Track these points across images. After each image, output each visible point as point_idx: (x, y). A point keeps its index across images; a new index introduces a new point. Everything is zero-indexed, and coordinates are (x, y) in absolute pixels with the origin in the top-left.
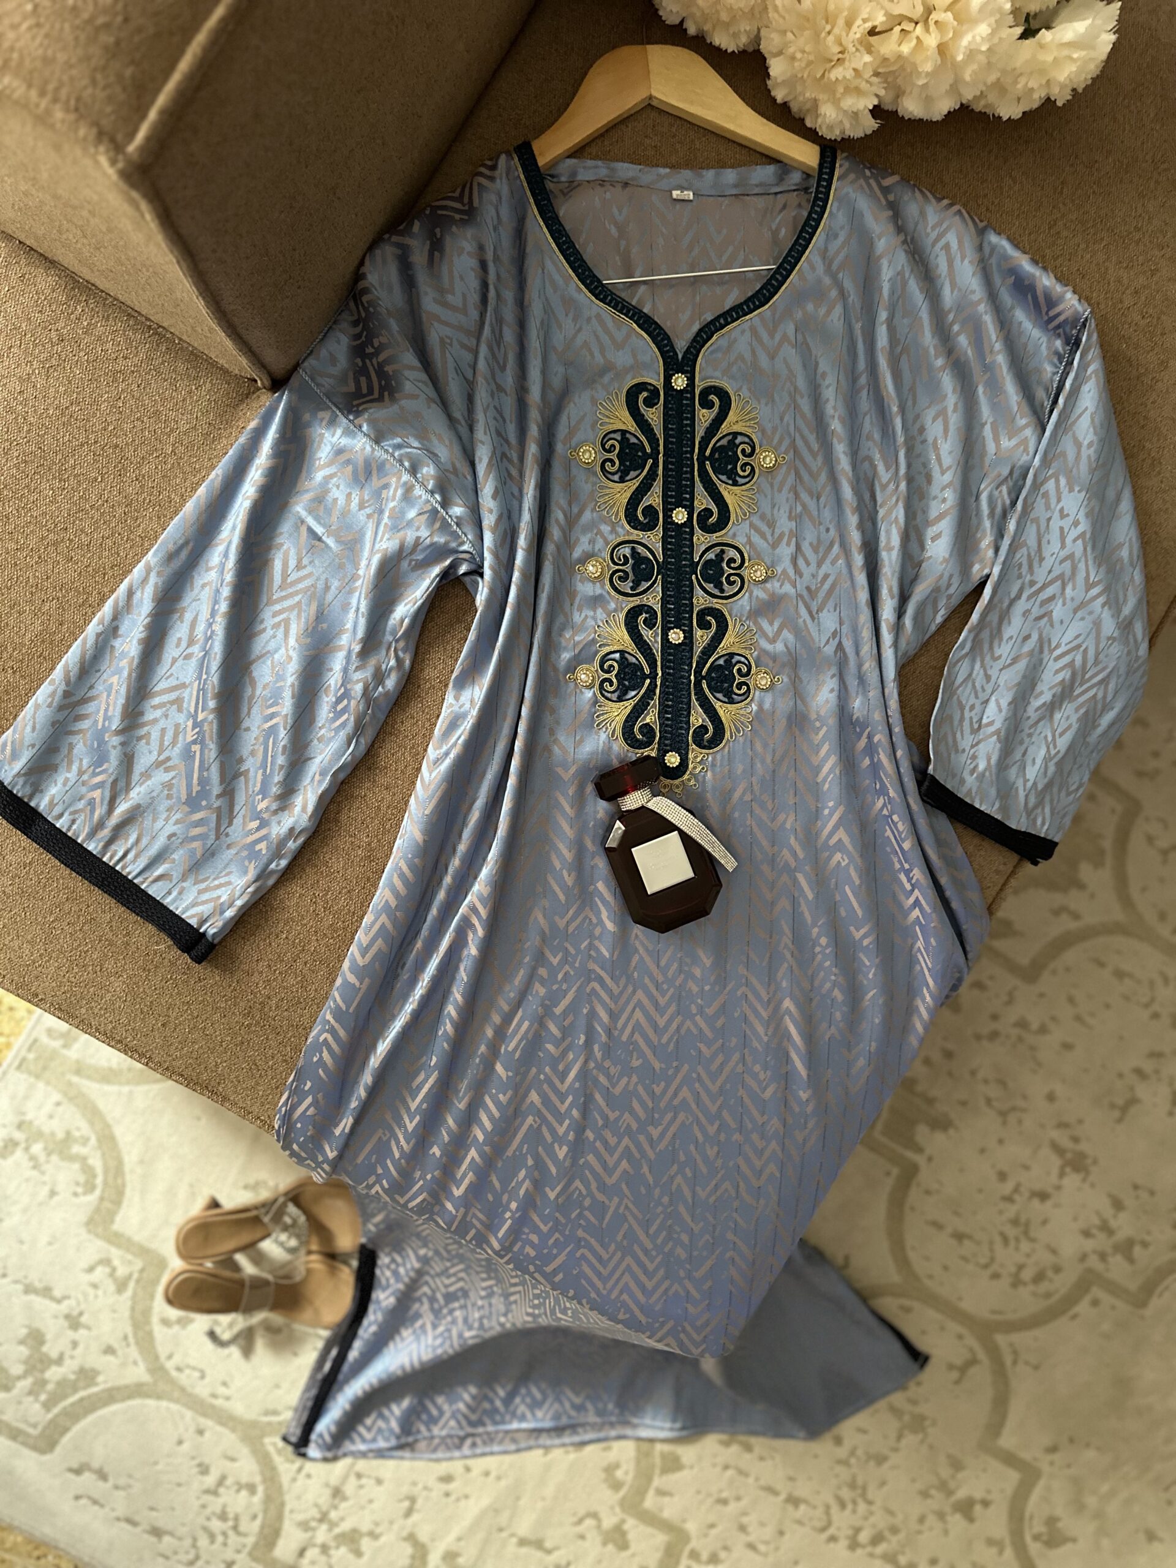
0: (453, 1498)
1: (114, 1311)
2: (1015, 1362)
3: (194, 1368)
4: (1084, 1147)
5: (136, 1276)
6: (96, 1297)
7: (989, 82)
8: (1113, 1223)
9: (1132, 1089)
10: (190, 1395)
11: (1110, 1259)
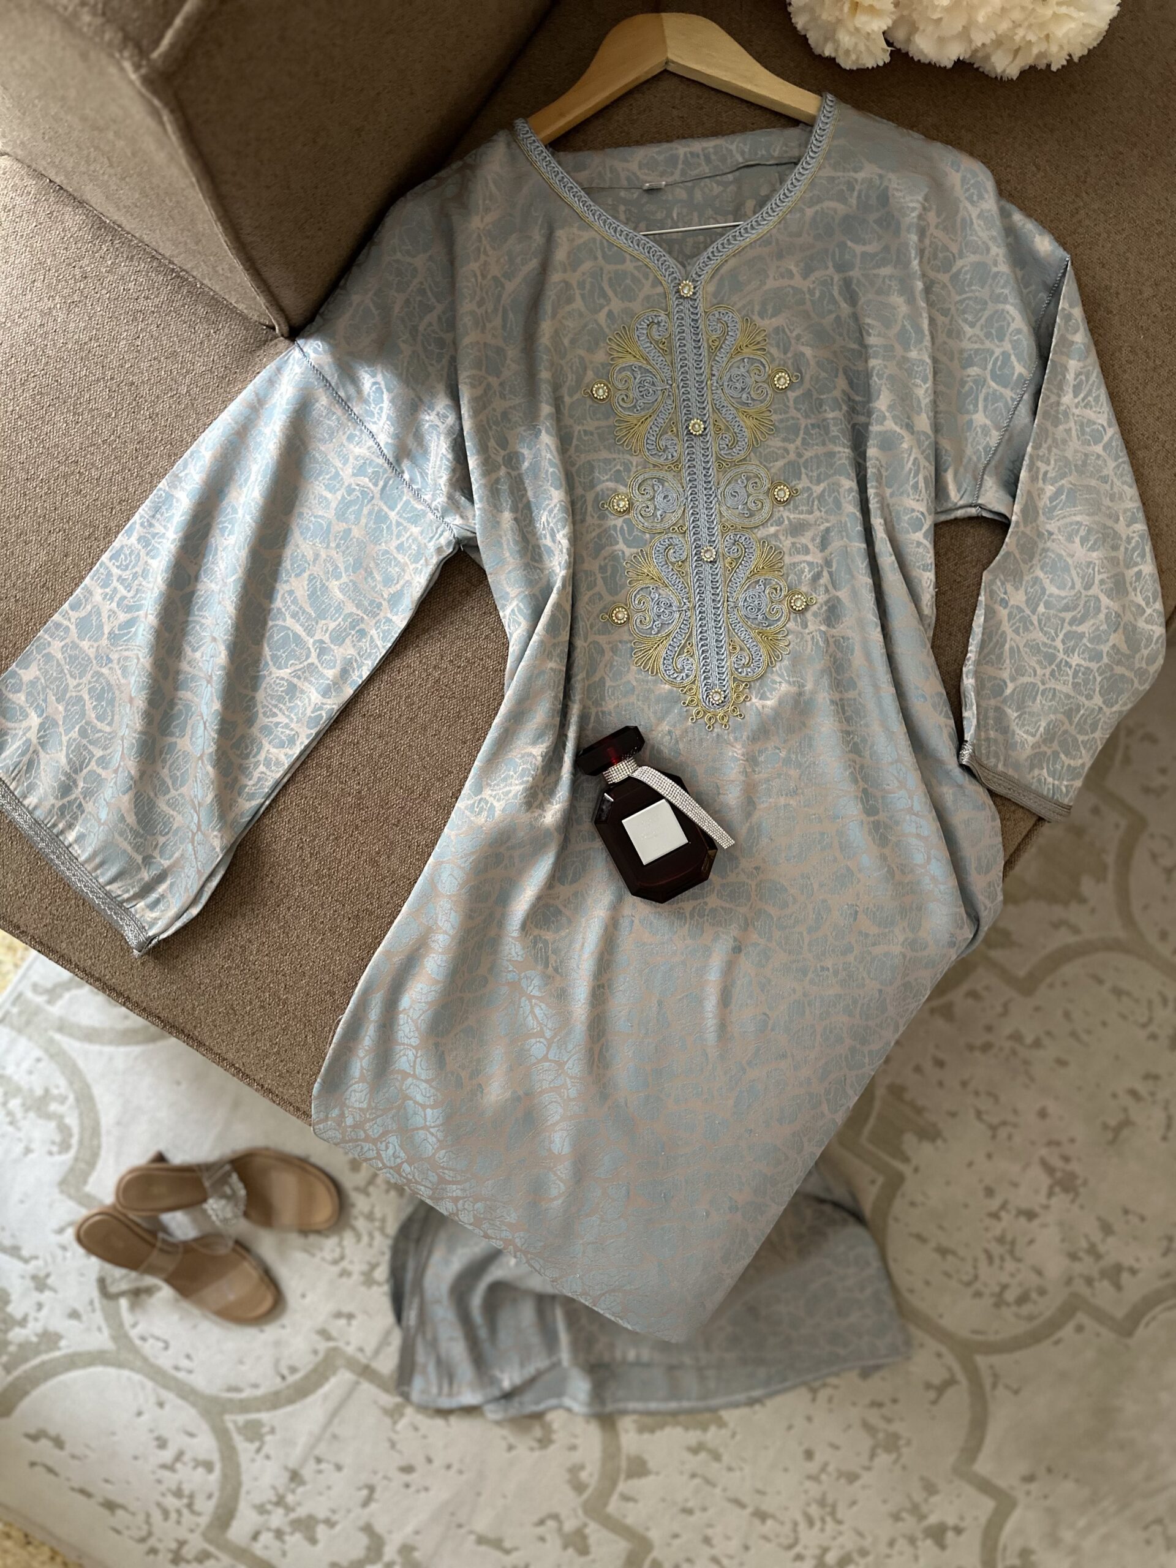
0: (412, 1489)
1: (82, 1275)
3: (158, 1339)
4: (1074, 1166)
6: (64, 1259)
8: (1102, 1248)
9: (1125, 1110)
10: (152, 1366)
11: (1097, 1284)
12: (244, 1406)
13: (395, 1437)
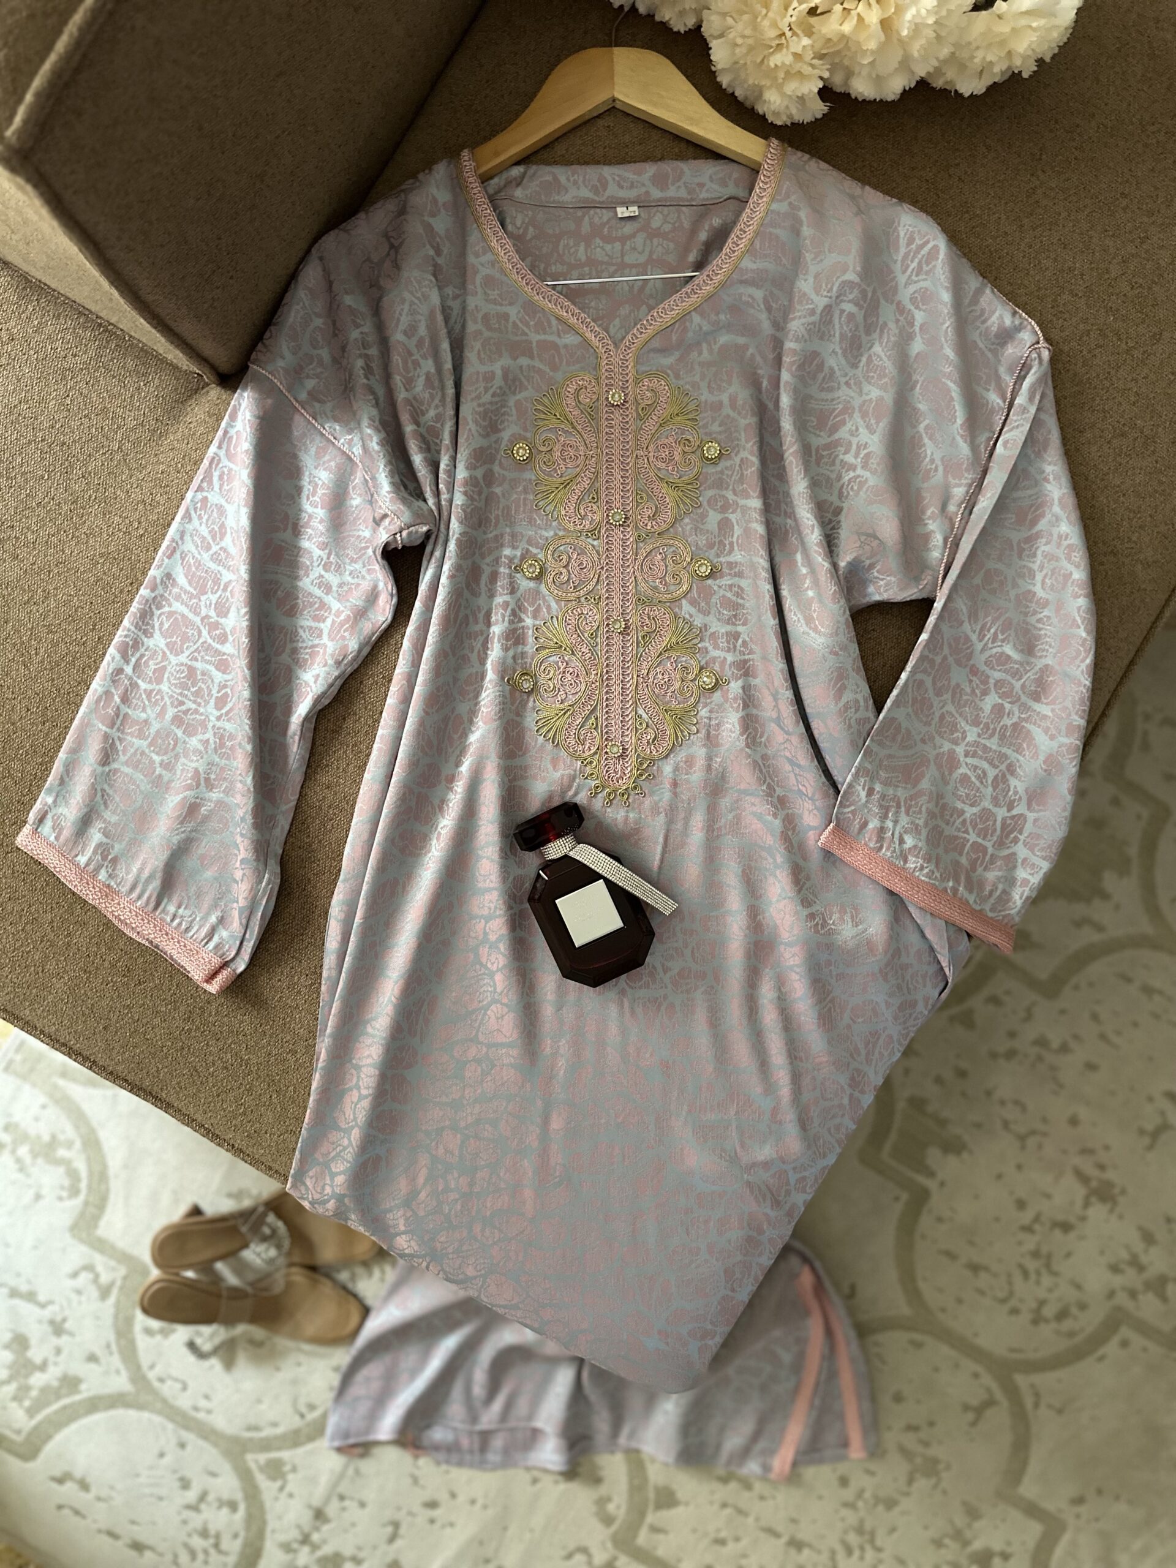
0: (438, 1524)
1: (98, 1319)
2: (1036, 1405)
3: (176, 1380)
4: (1110, 1175)
5: (119, 1283)
6: (80, 1303)
8: (1144, 1259)
9: (1163, 1113)
10: (172, 1407)
11: (1141, 1297)
12: (266, 1445)
13: (417, 1473)
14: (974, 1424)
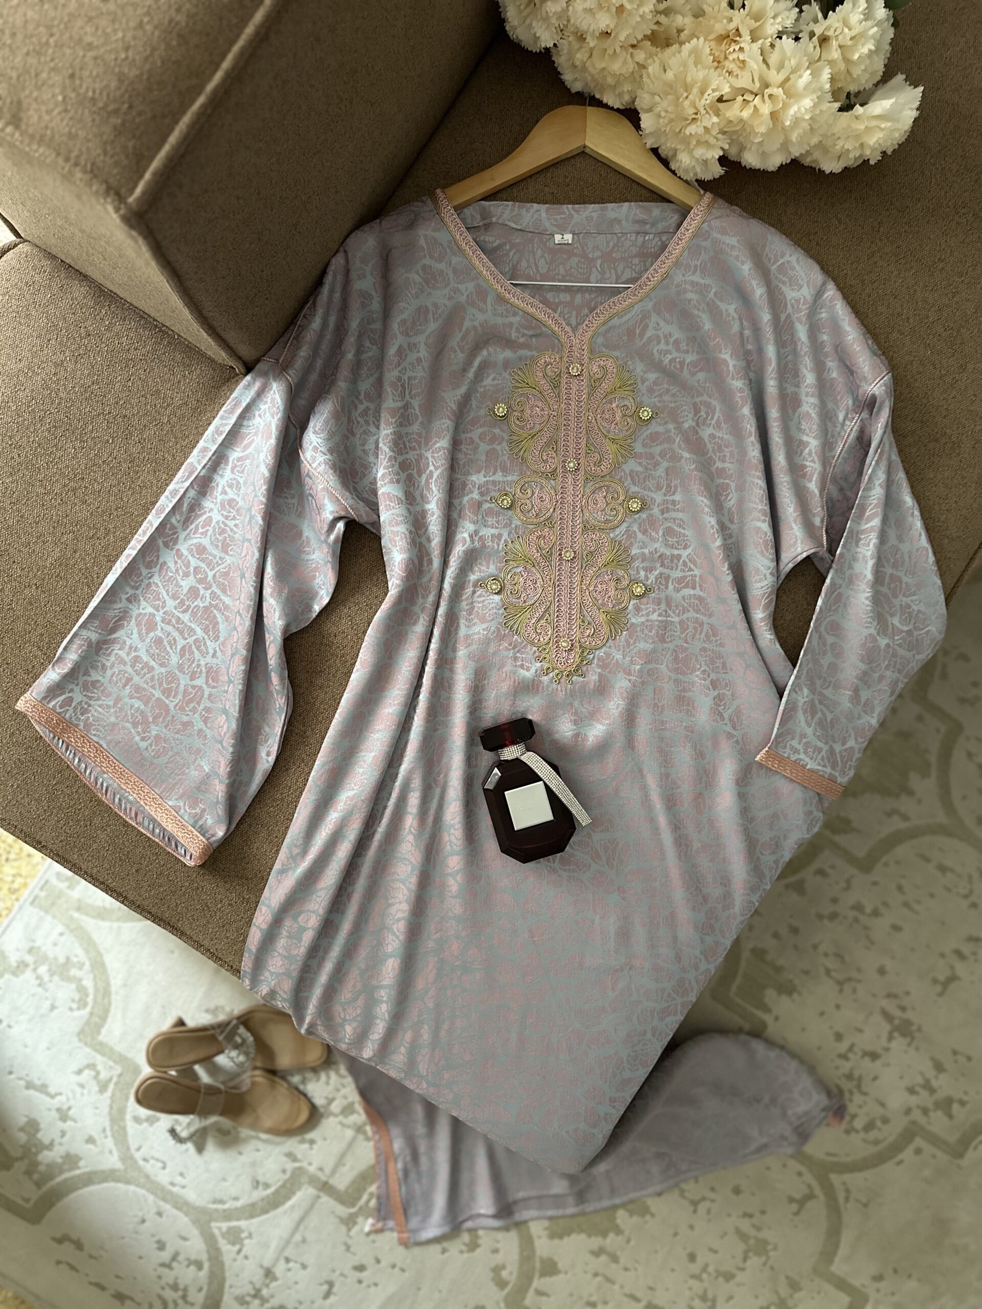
0: (364, 1284)
1: (97, 1108)
2: (847, 1199)
3: (157, 1160)
4: (910, 1015)
5: (115, 1079)
6: (82, 1094)
7: (812, 144)
8: (935, 1083)
9: (952, 967)
10: (152, 1182)
11: (931, 1114)
12: (228, 1215)
13: (350, 1242)
14: (796, 1214)
